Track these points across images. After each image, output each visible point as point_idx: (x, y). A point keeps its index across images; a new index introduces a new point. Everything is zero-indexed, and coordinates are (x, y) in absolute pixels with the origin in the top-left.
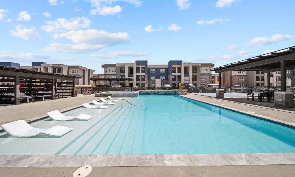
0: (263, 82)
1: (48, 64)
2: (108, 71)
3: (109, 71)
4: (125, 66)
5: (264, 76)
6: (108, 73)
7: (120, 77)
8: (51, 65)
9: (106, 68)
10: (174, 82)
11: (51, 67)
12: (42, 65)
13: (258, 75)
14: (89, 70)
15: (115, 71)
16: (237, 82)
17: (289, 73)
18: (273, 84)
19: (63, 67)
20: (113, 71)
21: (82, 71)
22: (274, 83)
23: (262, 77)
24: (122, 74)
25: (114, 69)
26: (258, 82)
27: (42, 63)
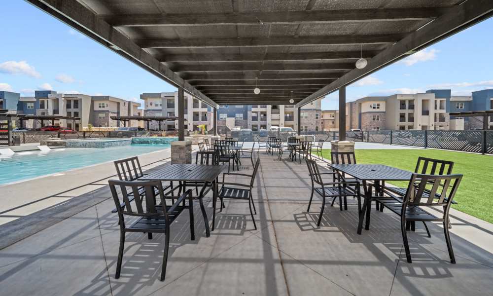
0: (411, 124)
1: (58, 95)
2: (149, 104)
3: (151, 104)
4: (174, 97)
5: (413, 114)
6: (150, 108)
7: (169, 114)
8: (63, 96)
9: (147, 99)
10: (254, 123)
11: (63, 99)
12: (49, 95)
13: (403, 111)
14: (129, 102)
15: (161, 105)
16: (368, 124)
17: (461, 107)
18: (429, 127)
19: (81, 99)
20: (157, 105)
21: (116, 105)
22: (431, 125)
23: (409, 114)
24: (170, 110)
25: (158, 101)
26: (403, 124)
27: (50, 92)
